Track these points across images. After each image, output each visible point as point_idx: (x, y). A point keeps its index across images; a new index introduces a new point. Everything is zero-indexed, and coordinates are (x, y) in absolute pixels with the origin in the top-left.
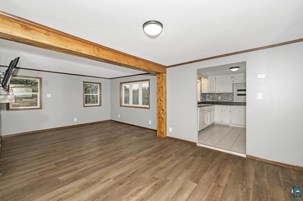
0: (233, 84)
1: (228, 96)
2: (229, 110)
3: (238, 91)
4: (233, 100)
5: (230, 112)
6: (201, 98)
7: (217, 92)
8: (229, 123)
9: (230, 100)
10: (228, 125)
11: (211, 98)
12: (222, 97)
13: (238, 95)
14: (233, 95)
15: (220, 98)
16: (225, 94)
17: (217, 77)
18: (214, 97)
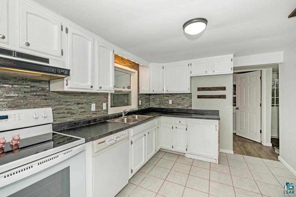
0: (191, 77)
1: (183, 99)
2: (185, 127)
3: (198, 90)
4: (191, 106)
5: (186, 129)
6: (140, 101)
7: (165, 92)
8: (184, 151)
9: (186, 106)
10: (183, 154)
11: (158, 102)
12: (174, 100)
13: (199, 97)
14: (191, 98)
15: (170, 102)
16: (179, 96)
17: (164, 65)
18: (162, 101)
